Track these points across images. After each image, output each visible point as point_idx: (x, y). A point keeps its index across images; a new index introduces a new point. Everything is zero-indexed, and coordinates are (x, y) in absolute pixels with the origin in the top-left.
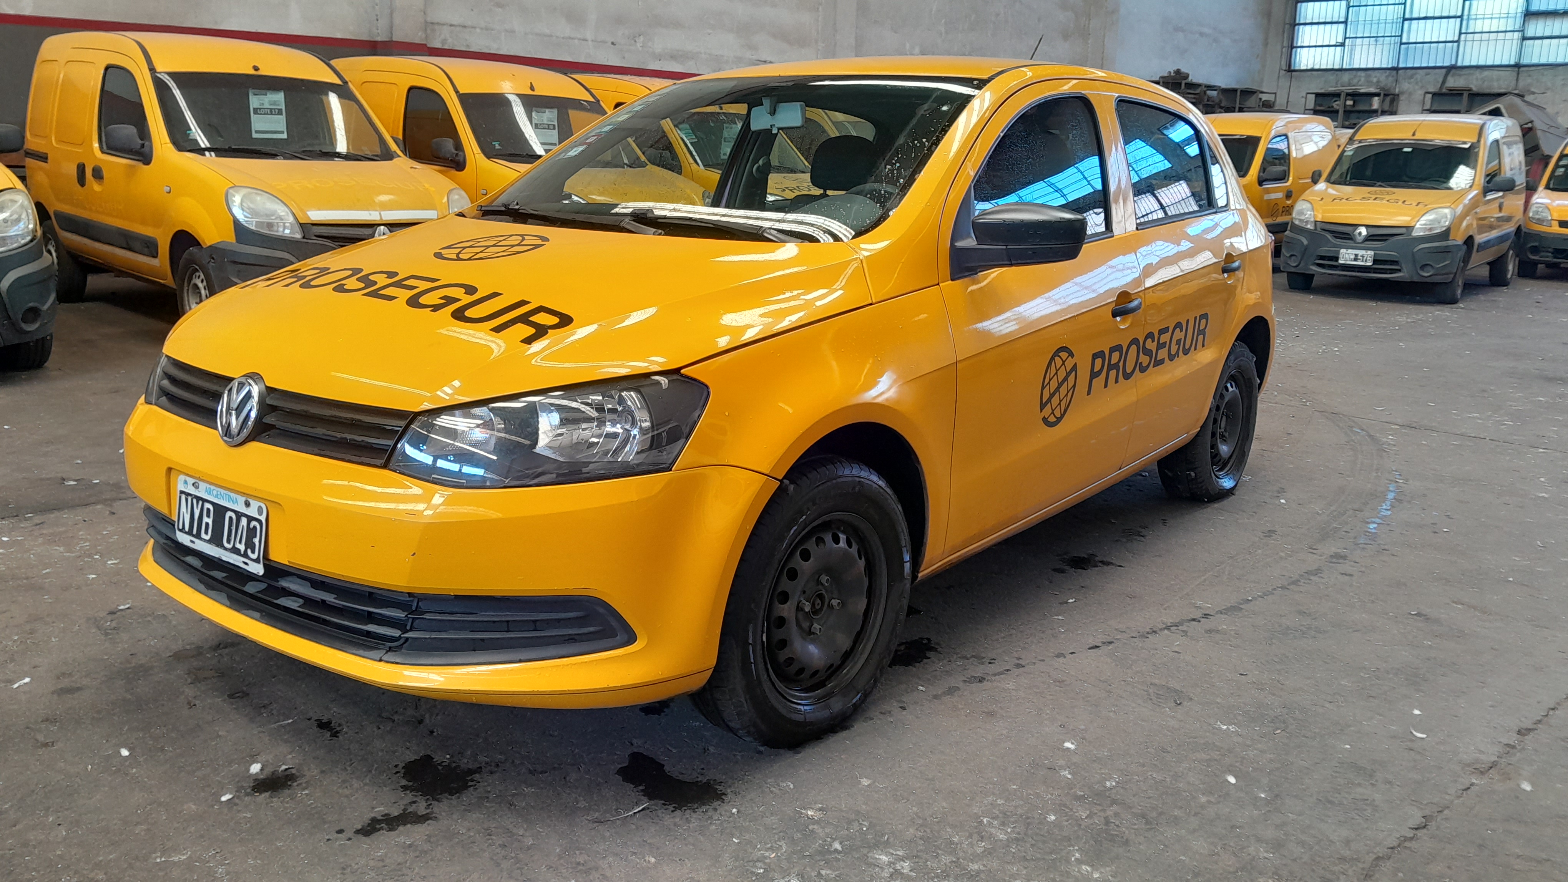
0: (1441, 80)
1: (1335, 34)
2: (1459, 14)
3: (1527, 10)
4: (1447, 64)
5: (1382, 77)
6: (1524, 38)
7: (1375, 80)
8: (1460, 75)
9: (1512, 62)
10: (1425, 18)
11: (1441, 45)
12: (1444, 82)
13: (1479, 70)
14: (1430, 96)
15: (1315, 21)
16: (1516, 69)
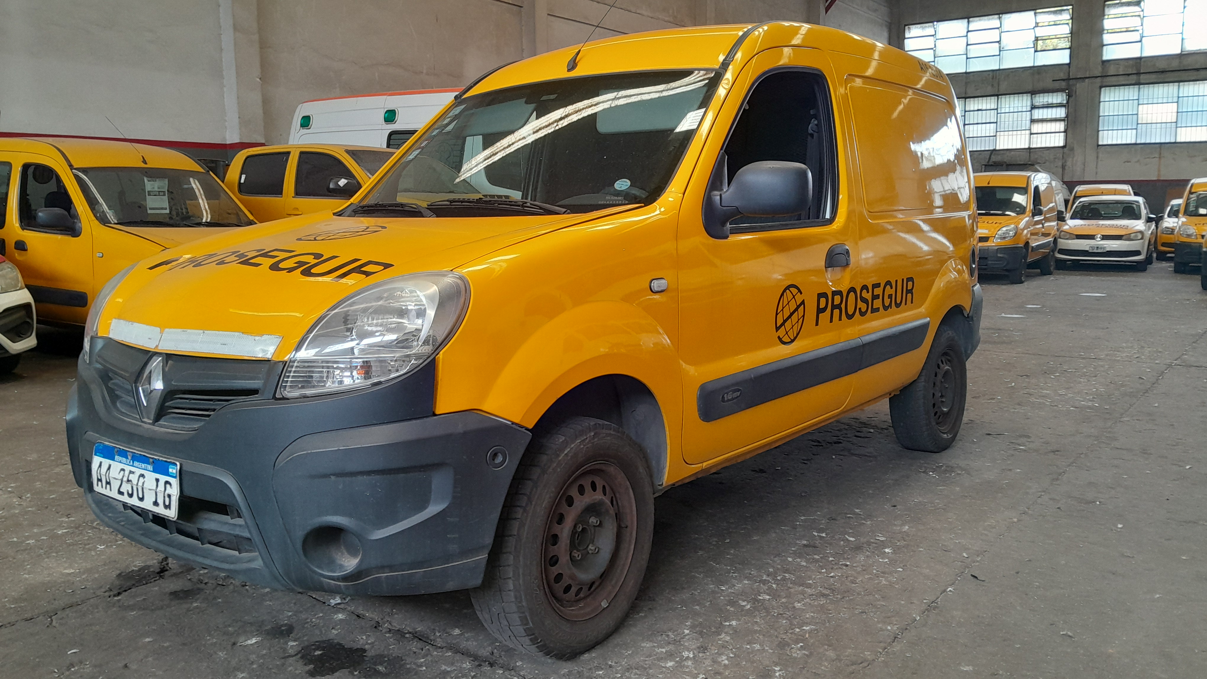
0: (988, 157)
2: (995, 121)
3: (1031, 119)
4: (991, 148)
6: (1031, 134)
8: (998, 155)
9: (1027, 147)
10: (977, 124)
11: (987, 138)
12: (990, 158)
13: (1008, 151)
14: (983, 166)
16: (1029, 150)
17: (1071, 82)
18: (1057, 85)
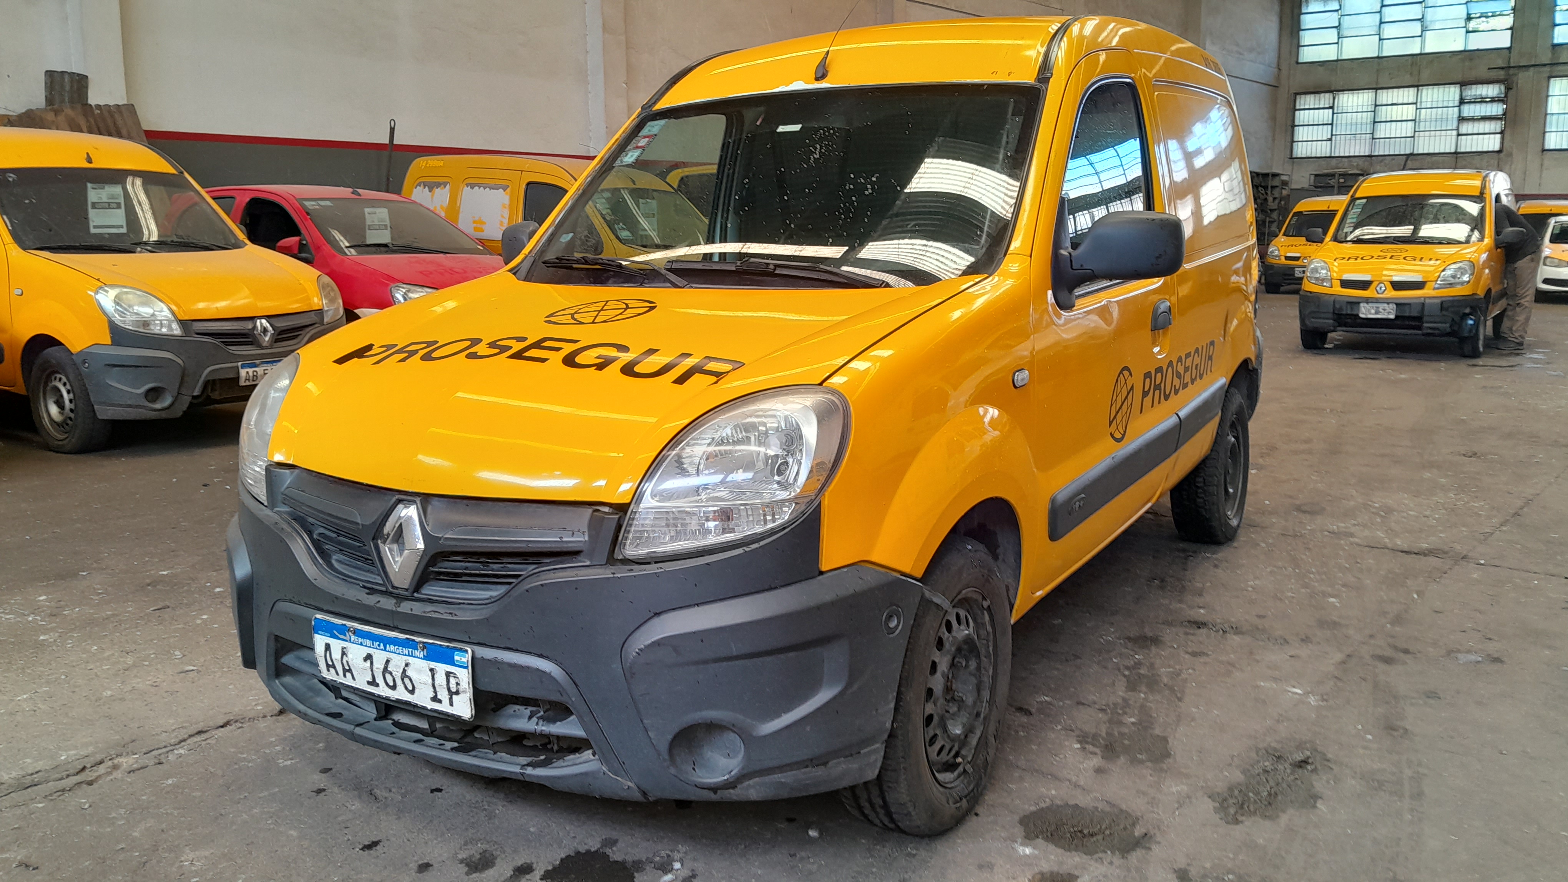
0: (1403, 164)
1: (1325, 133)
2: (1414, 118)
3: (1459, 116)
4: (1408, 152)
5: (1360, 162)
6: (1459, 135)
7: (1355, 164)
8: (1416, 160)
9: (1453, 150)
10: (1391, 121)
11: (1402, 139)
13: (1430, 154)
15: (1310, 123)
17: (1511, 71)
18: (1494, 74)
